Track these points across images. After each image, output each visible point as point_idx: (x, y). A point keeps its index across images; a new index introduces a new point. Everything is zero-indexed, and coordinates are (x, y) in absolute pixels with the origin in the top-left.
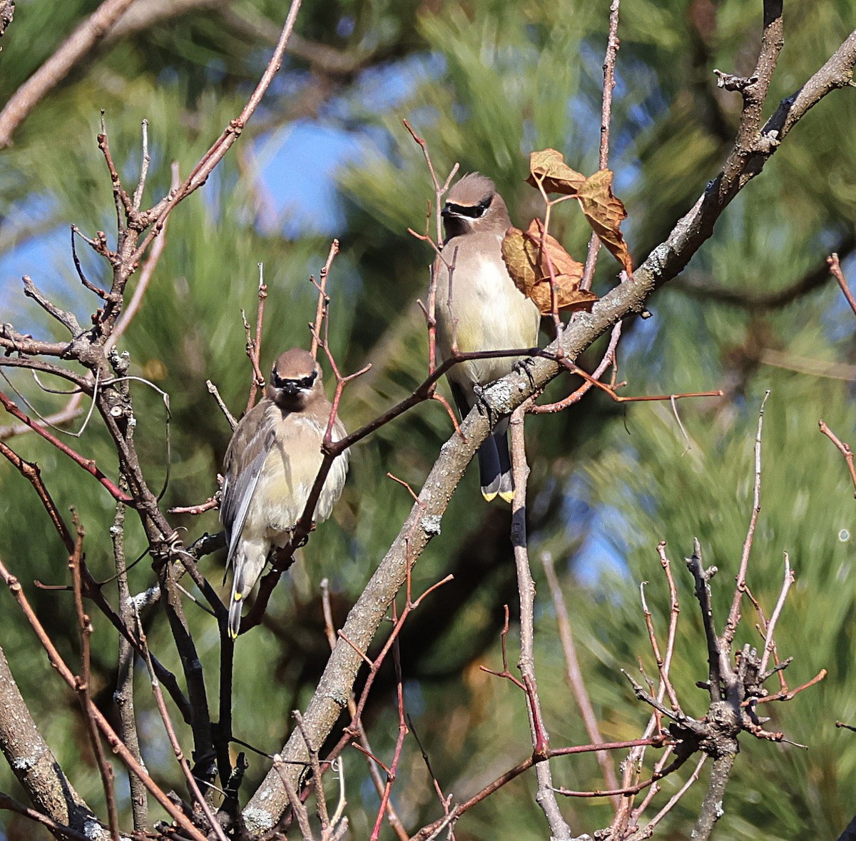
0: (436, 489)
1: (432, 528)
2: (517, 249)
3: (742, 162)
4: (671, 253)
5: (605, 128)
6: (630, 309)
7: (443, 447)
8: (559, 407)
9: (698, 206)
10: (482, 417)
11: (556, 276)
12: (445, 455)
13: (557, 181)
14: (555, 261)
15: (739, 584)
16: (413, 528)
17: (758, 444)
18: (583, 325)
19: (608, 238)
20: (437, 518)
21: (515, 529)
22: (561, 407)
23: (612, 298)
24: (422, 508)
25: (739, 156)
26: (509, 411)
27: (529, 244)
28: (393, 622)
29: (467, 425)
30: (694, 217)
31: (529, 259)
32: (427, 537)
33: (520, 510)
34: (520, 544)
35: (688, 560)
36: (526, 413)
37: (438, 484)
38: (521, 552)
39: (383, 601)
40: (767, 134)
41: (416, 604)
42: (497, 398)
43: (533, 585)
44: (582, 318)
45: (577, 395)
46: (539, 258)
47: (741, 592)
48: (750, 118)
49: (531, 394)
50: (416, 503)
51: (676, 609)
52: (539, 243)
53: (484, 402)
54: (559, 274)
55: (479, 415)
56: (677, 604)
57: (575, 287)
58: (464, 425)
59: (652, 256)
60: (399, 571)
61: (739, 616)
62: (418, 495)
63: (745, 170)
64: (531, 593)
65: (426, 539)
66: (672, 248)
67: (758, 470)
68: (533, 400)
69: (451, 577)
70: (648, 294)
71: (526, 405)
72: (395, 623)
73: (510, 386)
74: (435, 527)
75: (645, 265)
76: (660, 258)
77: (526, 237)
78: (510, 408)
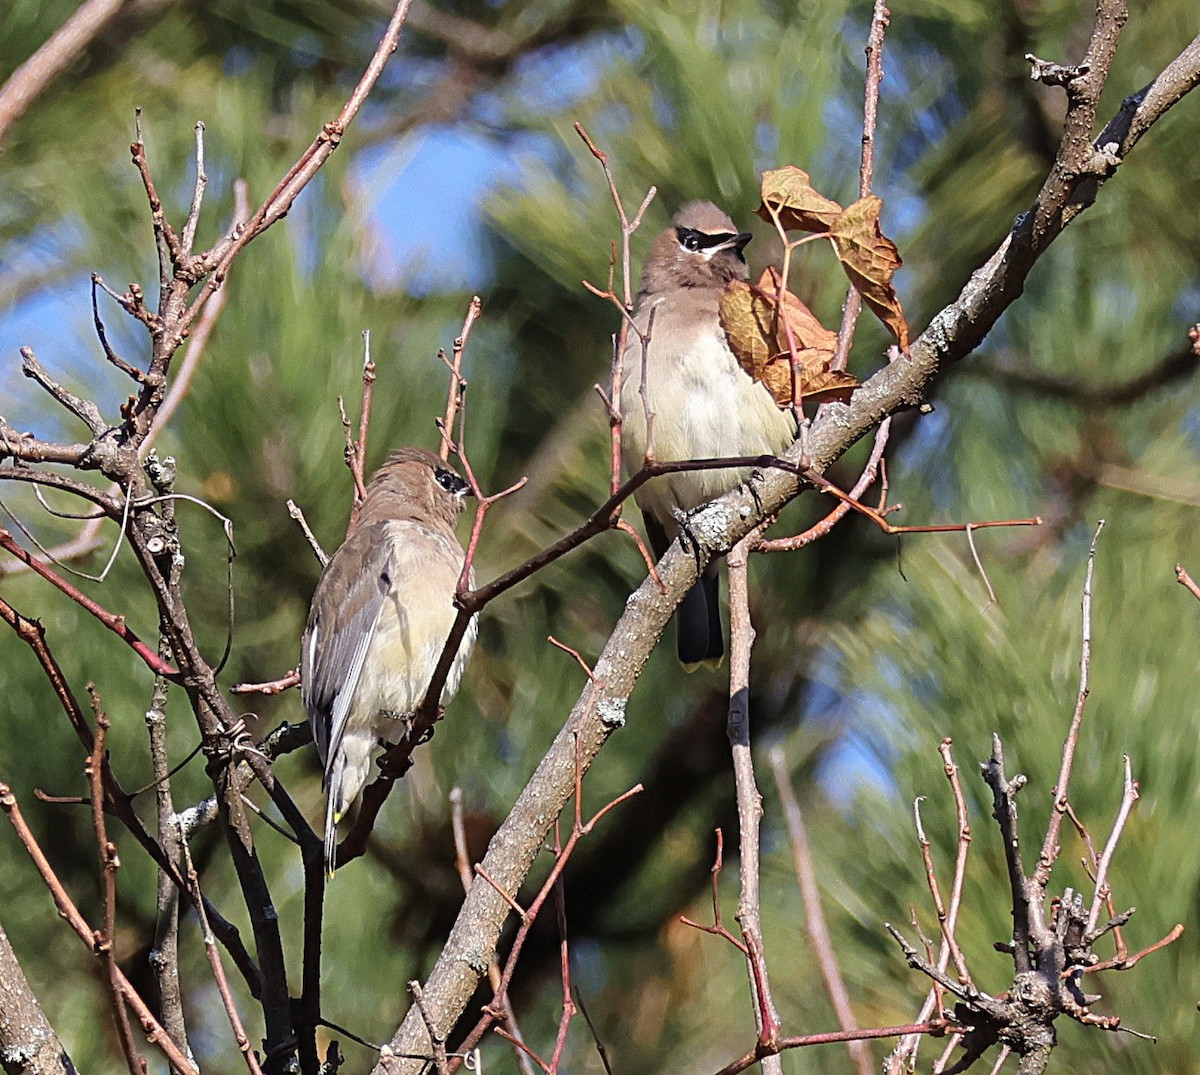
0: (620, 660)
1: (613, 716)
2: (742, 311)
3: (1066, 188)
4: (963, 319)
5: (868, 138)
6: (903, 400)
7: (630, 600)
8: (799, 543)
9: (1002, 251)
10: (687, 555)
11: (798, 350)
12: (632, 611)
13: (799, 212)
14: (798, 330)
15: (1057, 802)
16: (585, 717)
17: (1087, 599)
18: (835, 423)
19: (875, 296)
20: (620, 702)
21: (733, 718)
22: (802, 542)
23: (876, 385)
24: (597, 687)
25: (1062, 180)
26: (726, 547)
27: (759, 305)
28: (555, 853)
29: (665, 567)
30: (996, 267)
31: (760, 326)
32: (605, 729)
33: (741, 691)
34: (740, 741)
35: (984, 766)
36: (750, 551)
37: (622, 653)
38: (742, 753)
39: (541, 822)
40: (1102, 148)
41: (589, 827)
42: (708, 528)
43: (759, 801)
44: (833, 413)
45: (825, 525)
46: (774, 324)
47: (1061, 812)
48: (1077, 125)
49: (758, 523)
50: (590, 681)
51: (966, 836)
52: (773, 303)
53: (689, 534)
54: (803, 348)
55: (682, 552)
56: (967, 830)
57: (826, 367)
58: (661, 567)
59: (935, 324)
60: (566, 779)
61: (1057, 848)
62: (592, 670)
63: (1070, 199)
64: (757, 812)
65: (605, 733)
66: (964, 312)
67: (1087, 636)
68: (760, 533)
69: (639, 787)
70: (928, 378)
71: (751, 539)
72: (558, 855)
73: (728, 510)
74: (618, 716)
75: (924, 337)
76: (946, 326)
77: (755, 293)
78: (728, 544)
